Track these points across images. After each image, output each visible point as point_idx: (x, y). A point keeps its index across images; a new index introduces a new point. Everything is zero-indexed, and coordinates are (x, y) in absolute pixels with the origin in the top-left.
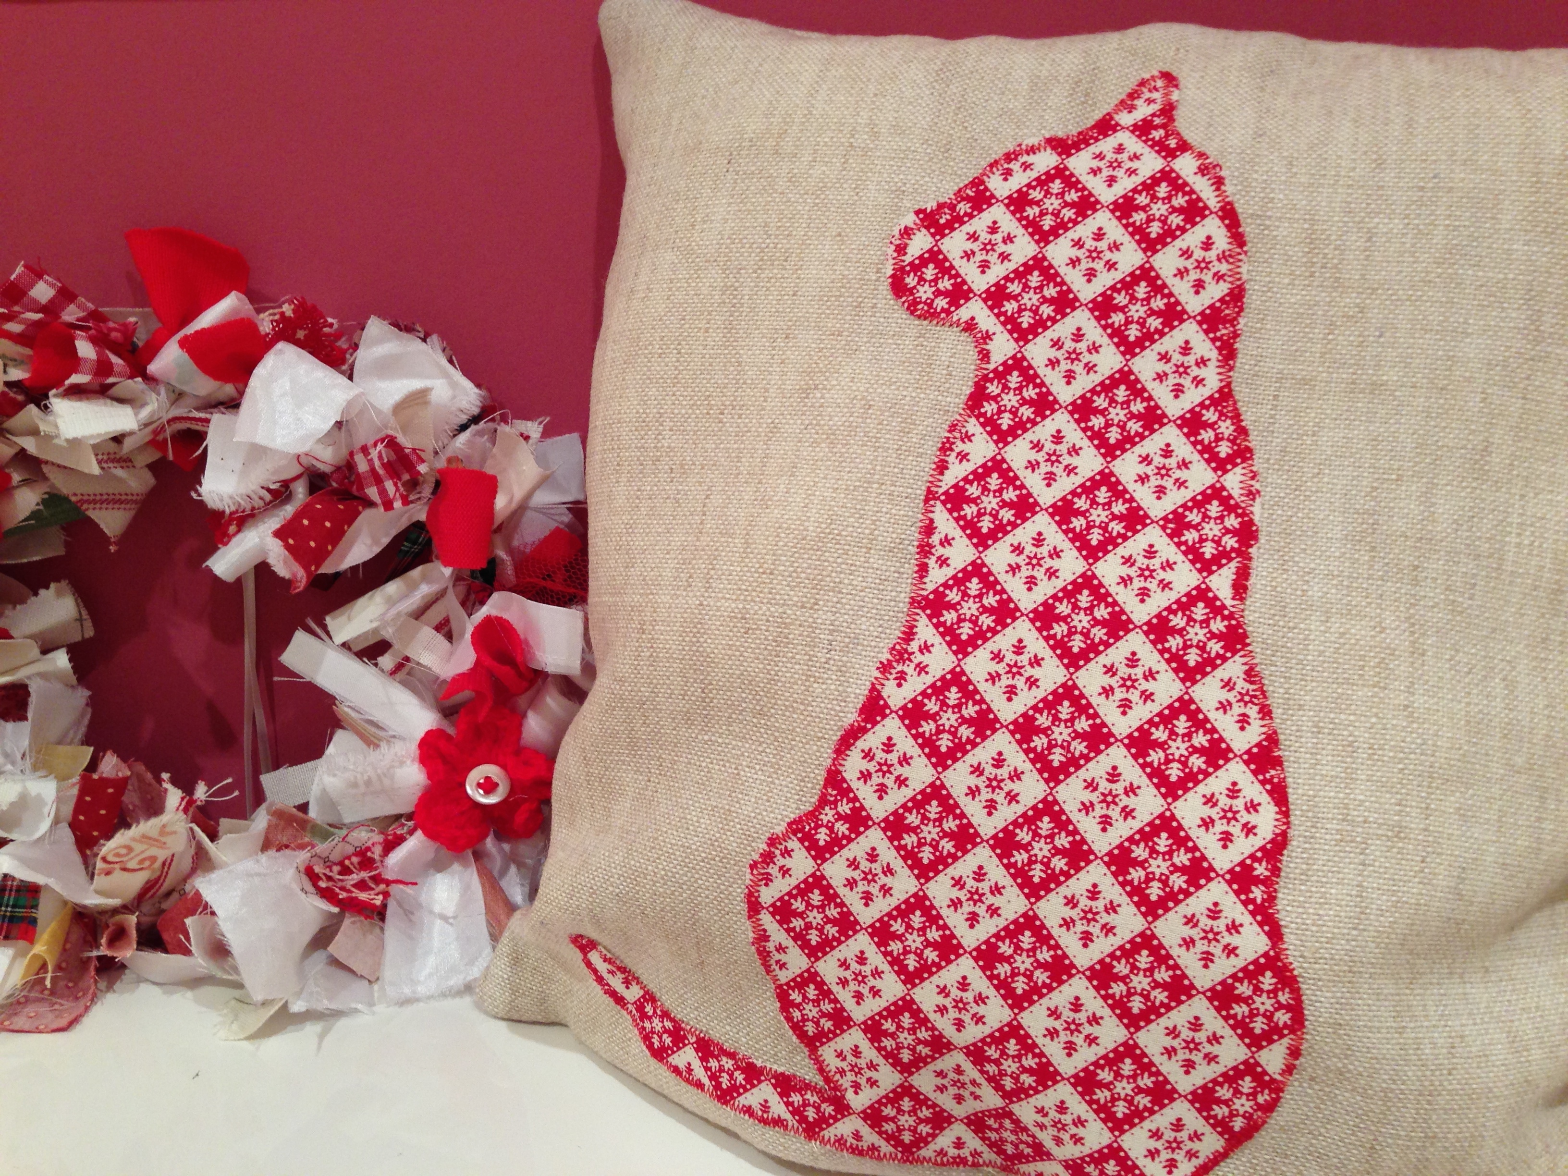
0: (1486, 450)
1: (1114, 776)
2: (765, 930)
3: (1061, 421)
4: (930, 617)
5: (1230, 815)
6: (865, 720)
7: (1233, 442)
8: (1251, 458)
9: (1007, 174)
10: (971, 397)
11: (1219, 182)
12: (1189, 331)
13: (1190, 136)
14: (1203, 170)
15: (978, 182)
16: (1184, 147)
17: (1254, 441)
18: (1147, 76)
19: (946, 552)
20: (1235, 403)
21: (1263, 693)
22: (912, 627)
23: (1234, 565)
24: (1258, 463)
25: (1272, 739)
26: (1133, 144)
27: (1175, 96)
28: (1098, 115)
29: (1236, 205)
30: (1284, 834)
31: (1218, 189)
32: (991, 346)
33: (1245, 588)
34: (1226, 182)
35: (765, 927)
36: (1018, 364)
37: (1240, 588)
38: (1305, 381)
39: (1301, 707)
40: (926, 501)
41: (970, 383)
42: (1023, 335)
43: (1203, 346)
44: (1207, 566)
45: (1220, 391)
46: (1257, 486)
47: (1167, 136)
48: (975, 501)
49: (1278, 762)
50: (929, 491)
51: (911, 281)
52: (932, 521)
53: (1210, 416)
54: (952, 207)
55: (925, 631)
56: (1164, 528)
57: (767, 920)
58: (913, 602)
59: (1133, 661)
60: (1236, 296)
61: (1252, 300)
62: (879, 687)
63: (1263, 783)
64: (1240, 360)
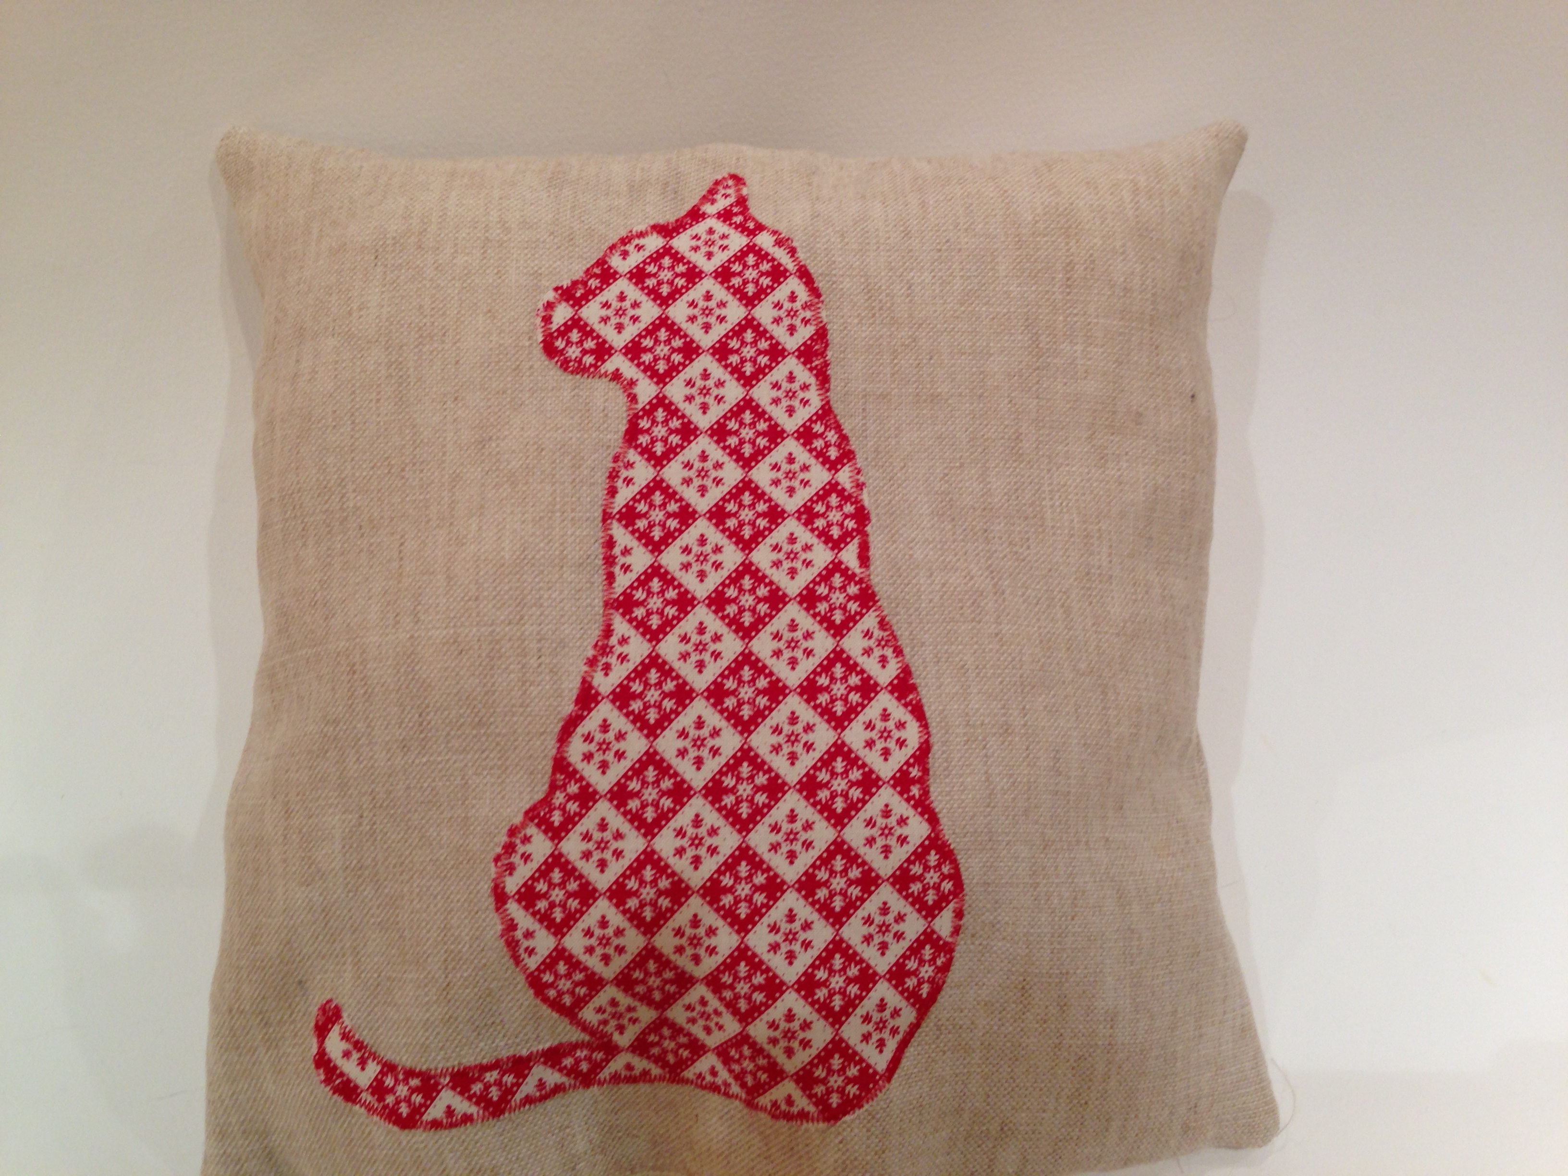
0: (1018, 438)
1: (793, 719)
2: (512, 920)
3: (703, 443)
4: (623, 615)
5: (885, 734)
6: (583, 709)
7: (839, 446)
8: (854, 458)
9: (625, 254)
10: (627, 432)
11: (793, 251)
12: (792, 364)
13: (763, 219)
14: (779, 243)
15: (601, 262)
16: (760, 228)
17: (854, 444)
18: (719, 177)
19: (628, 560)
20: (835, 417)
21: (895, 637)
22: (609, 625)
23: (856, 541)
24: (860, 462)
25: (906, 672)
26: (721, 227)
27: (745, 191)
28: (688, 207)
29: (809, 267)
30: (927, 742)
31: (792, 256)
32: (637, 390)
33: (868, 558)
34: (798, 250)
35: (513, 916)
36: (661, 402)
37: (864, 558)
38: (883, 396)
39: (923, 644)
40: (604, 520)
41: (625, 421)
42: (662, 379)
43: (804, 375)
44: (837, 545)
45: (822, 407)
46: (862, 479)
47: (746, 220)
48: (645, 515)
49: (913, 688)
50: (604, 512)
51: (560, 344)
52: (611, 537)
53: (818, 428)
54: (585, 284)
55: (621, 626)
56: (799, 519)
57: (514, 909)
58: (607, 604)
59: (793, 626)
60: (821, 334)
61: (834, 336)
62: (589, 679)
63: (906, 705)
64: (833, 383)
